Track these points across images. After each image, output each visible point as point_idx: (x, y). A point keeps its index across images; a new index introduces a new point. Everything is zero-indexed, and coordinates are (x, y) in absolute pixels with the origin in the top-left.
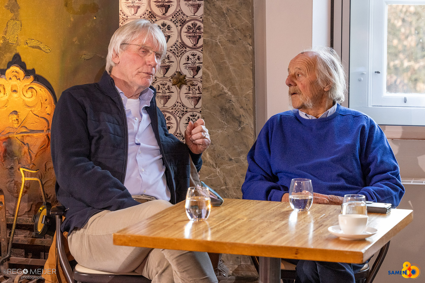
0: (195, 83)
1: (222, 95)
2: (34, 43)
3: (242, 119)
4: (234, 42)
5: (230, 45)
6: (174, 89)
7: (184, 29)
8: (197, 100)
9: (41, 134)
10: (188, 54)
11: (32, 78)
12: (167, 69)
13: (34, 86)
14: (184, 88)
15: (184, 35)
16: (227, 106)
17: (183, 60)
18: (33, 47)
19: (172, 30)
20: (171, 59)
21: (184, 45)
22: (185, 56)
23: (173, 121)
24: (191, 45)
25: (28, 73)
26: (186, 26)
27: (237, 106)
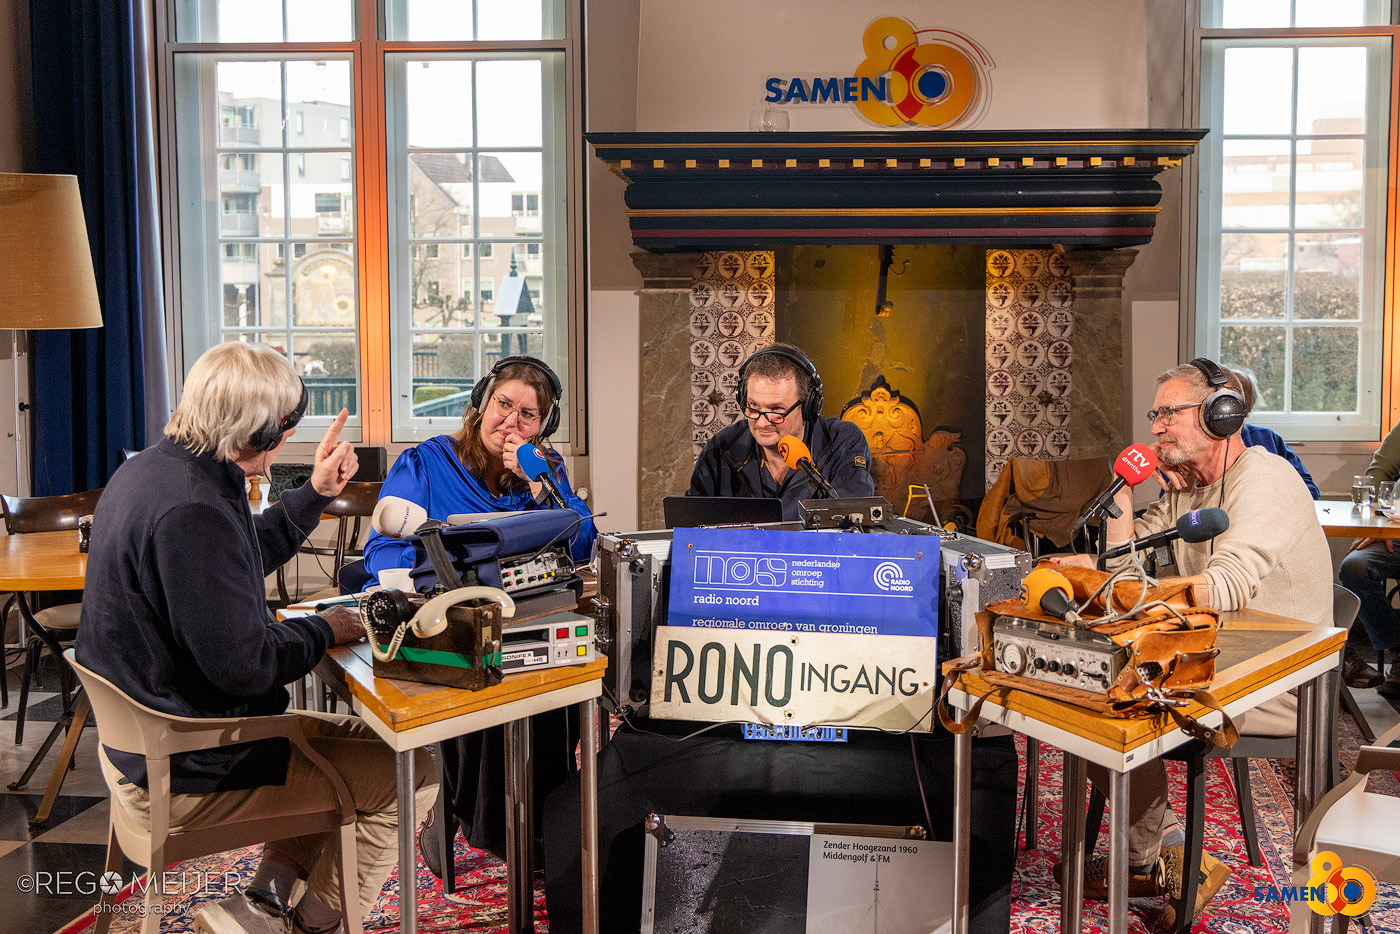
0: (1061, 401)
1: (1092, 412)
2: (899, 364)
3: (1112, 435)
4: (1104, 361)
5: (1101, 364)
6: (1040, 407)
7: (1051, 350)
8: (1063, 418)
9: (907, 454)
10: (1055, 373)
11: (898, 399)
12: (1033, 388)
13: (900, 407)
14: (1051, 406)
15: (1050, 355)
16: (1097, 423)
17: (1050, 379)
18: (898, 369)
19: (1039, 350)
20: (1038, 379)
21: (1050, 365)
22: (1052, 376)
23: (1039, 438)
24: (1057, 365)
25: (894, 394)
26: (1053, 346)
27: (1107, 422)
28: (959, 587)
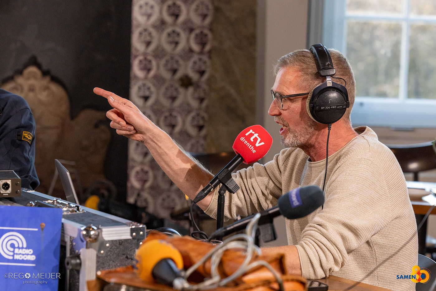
0: (200, 85)
7: (192, 36)
8: (202, 100)
10: (195, 58)
11: (49, 78)
12: (174, 71)
15: (192, 41)
17: (191, 64)
18: (49, 50)
19: (181, 36)
20: (179, 63)
21: (191, 51)
22: (192, 60)
24: (198, 51)
26: (194, 33)
28: (78, 256)
